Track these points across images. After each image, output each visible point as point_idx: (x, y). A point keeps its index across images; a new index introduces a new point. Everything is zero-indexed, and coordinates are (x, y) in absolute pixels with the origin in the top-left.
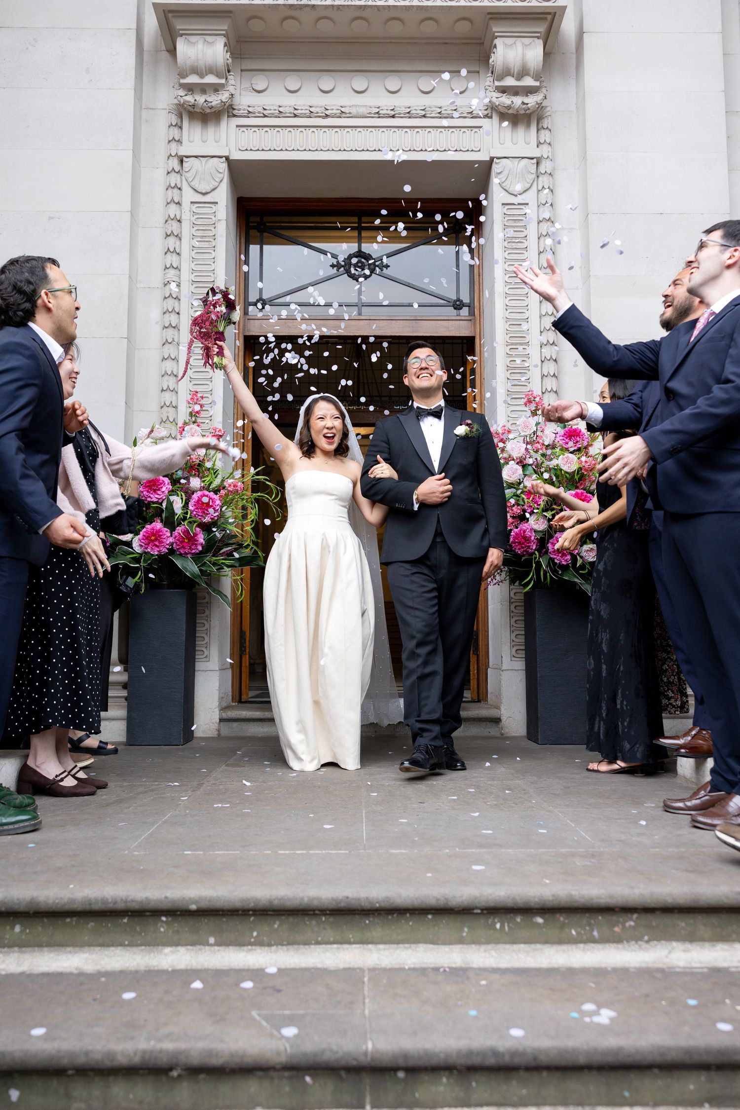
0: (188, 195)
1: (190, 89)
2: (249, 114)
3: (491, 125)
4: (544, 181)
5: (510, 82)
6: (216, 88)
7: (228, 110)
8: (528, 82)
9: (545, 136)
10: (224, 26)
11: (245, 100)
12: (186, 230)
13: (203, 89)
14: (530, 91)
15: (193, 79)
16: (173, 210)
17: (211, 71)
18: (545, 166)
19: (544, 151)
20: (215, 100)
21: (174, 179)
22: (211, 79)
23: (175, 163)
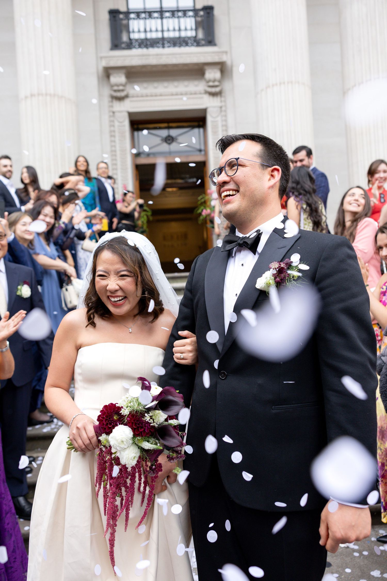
0: (116, 124)
1: (115, 91)
2: (133, 97)
3: (206, 97)
4: (223, 113)
5: (211, 84)
6: (123, 90)
7: (127, 96)
8: (216, 83)
9: (223, 99)
10: (124, 71)
11: (131, 92)
12: (117, 134)
13: (119, 91)
14: (216, 86)
15: (116, 88)
16: (112, 128)
17: (121, 85)
18: (223, 109)
19: (223, 104)
20: (122, 94)
21: (112, 119)
22: (121, 88)
23: (111, 114)
